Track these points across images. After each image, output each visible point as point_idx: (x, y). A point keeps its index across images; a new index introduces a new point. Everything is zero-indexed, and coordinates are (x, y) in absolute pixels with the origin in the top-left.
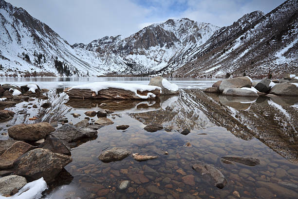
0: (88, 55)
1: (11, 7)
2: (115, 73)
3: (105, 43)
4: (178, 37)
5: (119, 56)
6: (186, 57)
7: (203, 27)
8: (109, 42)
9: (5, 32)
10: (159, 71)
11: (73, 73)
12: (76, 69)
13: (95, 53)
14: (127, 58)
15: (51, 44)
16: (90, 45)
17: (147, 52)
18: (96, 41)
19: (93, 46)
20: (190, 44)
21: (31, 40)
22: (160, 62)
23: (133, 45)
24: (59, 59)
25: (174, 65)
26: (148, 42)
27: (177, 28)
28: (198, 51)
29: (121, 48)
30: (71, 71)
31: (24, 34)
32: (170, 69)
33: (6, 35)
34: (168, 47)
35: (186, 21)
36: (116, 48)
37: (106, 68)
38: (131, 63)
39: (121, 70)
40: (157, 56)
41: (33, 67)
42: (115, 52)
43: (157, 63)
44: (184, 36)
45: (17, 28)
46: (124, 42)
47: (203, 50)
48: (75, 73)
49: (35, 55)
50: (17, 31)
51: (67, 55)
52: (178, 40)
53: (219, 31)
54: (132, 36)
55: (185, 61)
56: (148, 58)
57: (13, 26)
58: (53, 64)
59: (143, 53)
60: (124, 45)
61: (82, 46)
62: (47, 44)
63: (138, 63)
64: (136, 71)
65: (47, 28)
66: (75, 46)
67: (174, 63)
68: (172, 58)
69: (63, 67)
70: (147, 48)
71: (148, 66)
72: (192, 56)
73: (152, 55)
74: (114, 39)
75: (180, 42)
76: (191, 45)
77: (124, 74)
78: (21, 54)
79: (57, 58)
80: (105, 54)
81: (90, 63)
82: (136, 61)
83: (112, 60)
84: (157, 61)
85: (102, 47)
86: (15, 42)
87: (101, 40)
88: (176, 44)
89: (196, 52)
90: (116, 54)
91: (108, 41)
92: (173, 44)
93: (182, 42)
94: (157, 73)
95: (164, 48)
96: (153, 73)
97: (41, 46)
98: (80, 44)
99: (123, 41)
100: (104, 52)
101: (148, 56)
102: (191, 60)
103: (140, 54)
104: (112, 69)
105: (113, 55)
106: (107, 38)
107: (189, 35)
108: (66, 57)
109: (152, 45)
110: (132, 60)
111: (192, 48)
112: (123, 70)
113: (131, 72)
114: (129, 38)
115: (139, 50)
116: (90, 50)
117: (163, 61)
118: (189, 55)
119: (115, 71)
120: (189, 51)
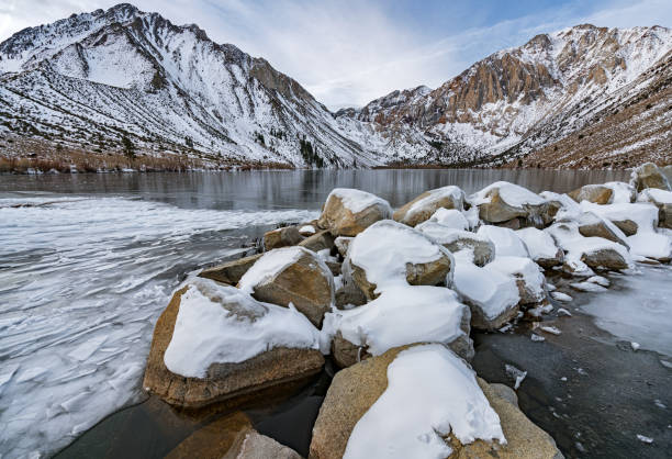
0: (360, 128)
1: (249, 59)
2: (407, 161)
3: (393, 104)
4: (555, 76)
5: (417, 129)
6: (573, 119)
7: (633, 40)
8: (400, 102)
9: (235, 99)
10: (497, 156)
11: (328, 163)
12: (335, 155)
13: (373, 125)
14: (433, 131)
15: (298, 114)
16: (366, 111)
17: (476, 115)
18: (375, 101)
19: (371, 111)
20: (590, 87)
21: (268, 108)
22: (505, 136)
23: (447, 103)
24: (308, 139)
25: (538, 141)
26: (481, 95)
27: (555, 54)
28: (610, 103)
29: (421, 111)
30: (325, 159)
31: (259, 101)
32: (525, 150)
33: (236, 105)
34: (527, 101)
35: (583, 32)
36: (414, 113)
37: (390, 152)
38: (440, 140)
39: (419, 156)
40: (499, 124)
41: (268, 153)
42: (409, 120)
43: (495, 138)
44: (574, 72)
45: (250, 91)
46: (430, 98)
47: (625, 99)
48: (332, 161)
49: (271, 133)
50: (250, 97)
51: (323, 132)
52: (556, 82)
54: (447, 85)
55: (567, 130)
56: (478, 128)
57: (245, 89)
58: (299, 147)
59: (468, 119)
60: (428, 106)
61: (351, 113)
62: (291, 113)
63: (454, 141)
64: (448, 156)
65: (296, 85)
66: (341, 113)
67: (539, 136)
68: (535, 125)
69: (314, 152)
70: (477, 107)
71: (476, 146)
72: (591, 116)
73: (486, 121)
74: (409, 94)
75: (561, 85)
76: (590, 91)
77: (423, 163)
78: (253, 132)
79: (304, 137)
80: (392, 126)
81: (362, 143)
82: (450, 136)
83: (403, 137)
84: (498, 135)
85: (386, 112)
86: (246, 113)
87: (384, 100)
88: (550, 92)
89: (604, 106)
90: (412, 124)
91: (398, 99)
92: (539, 92)
93: (565, 84)
94: (494, 159)
95: (516, 105)
96: (484, 160)
97: (282, 118)
98: (348, 110)
99: (426, 97)
100: (390, 122)
101: (477, 125)
102: (587, 125)
103: (459, 121)
104: (402, 154)
105: (407, 127)
106: (396, 94)
107: (589, 65)
108: (320, 135)
109: (488, 101)
110: (442, 134)
111: (593, 97)
112: (424, 154)
113: (438, 159)
114: (441, 89)
115: (459, 113)
116: (364, 120)
117: (512, 133)
118: (581, 114)
119: (407, 157)
120: (583, 104)
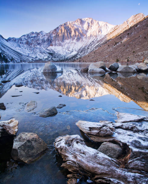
0: (19, 46)
2: (41, 60)
3: (32, 37)
4: (84, 33)
5: (43, 47)
6: (90, 47)
8: (35, 37)
11: (10, 60)
12: (12, 57)
13: (25, 45)
14: (49, 48)
16: (21, 39)
17: (62, 44)
18: (24, 36)
19: (23, 39)
20: (93, 38)
22: (72, 52)
23: (52, 38)
28: (98, 43)
29: (43, 41)
30: (8, 59)
32: (79, 56)
34: (77, 40)
35: (90, 20)
36: (40, 41)
38: (51, 52)
40: (70, 47)
42: (39, 44)
43: (69, 52)
46: (46, 36)
47: (102, 43)
51: (4, 47)
52: (85, 35)
53: (113, 28)
54: (51, 32)
55: (89, 51)
59: (60, 45)
60: (46, 39)
61: (14, 40)
63: (56, 53)
64: (55, 58)
66: (9, 39)
67: (82, 52)
68: (80, 48)
69: (2, 56)
70: (63, 41)
71: (64, 54)
72: (95, 46)
73: (66, 46)
74: (38, 34)
76: (93, 39)
77: (47, 60)
80: (33, 46)
82: (55, 51)
83: (38, 50)
85: (29, 40)
87: (28, 35)
89: (97, 44)
90: (40, 46)
92: (81, 38)
94: (70, 59)
95: (75, 41)
96: (67, 59)
98: (13, 38)
99: (44, 36)
100: (31, 44)
101: (63, 47)
102: (94, 49)
103: (57, 46)
104: (39, 57)
105: (38, 46)
106: (33, 33)
107: (93, 31)
108: (3, 49)
109: (66, 39)
110: (52, 50)
111: (94, 41)
112: (46, 57)
113: (52, 59)
114: (49, 33)
115: (57, 42)
116: (20, 43)
117: (74, 51)
118: (92, 46)
119: (41, 58)
120: (92, 43)
